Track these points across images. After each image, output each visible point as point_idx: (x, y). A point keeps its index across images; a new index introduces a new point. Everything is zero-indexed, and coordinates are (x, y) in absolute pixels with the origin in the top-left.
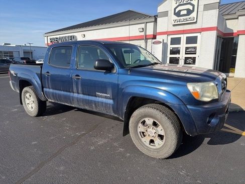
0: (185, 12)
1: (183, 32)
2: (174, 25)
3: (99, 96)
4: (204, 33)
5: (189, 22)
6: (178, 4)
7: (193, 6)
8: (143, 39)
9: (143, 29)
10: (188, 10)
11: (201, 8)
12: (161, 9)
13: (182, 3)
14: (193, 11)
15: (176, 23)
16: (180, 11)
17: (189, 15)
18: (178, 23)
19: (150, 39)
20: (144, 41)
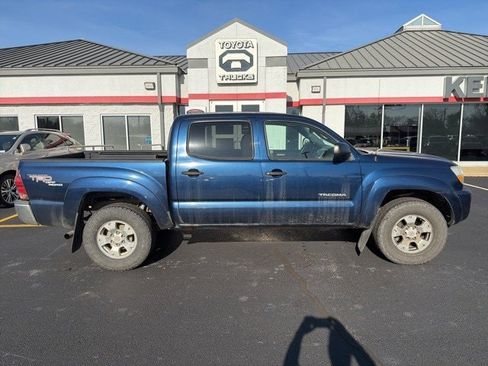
0: (237, 65)
1: (237, 97)
2: (220, 85)
3: (323, 199)
4: (268, 100)
5: (246, 81)
6: (225, 50)
7: (251, 56)
8: (156, 104)
9: (154, 84)
10: (243, 62)
11: (263, 62)
12: (192, 53)
13: (231, 49)
14: (251, 64)
15: (225, 82)
16: (230, 62)
17: (245, 70)
18: (229, 82)
19: (169, 104)
20: (157, 107)
